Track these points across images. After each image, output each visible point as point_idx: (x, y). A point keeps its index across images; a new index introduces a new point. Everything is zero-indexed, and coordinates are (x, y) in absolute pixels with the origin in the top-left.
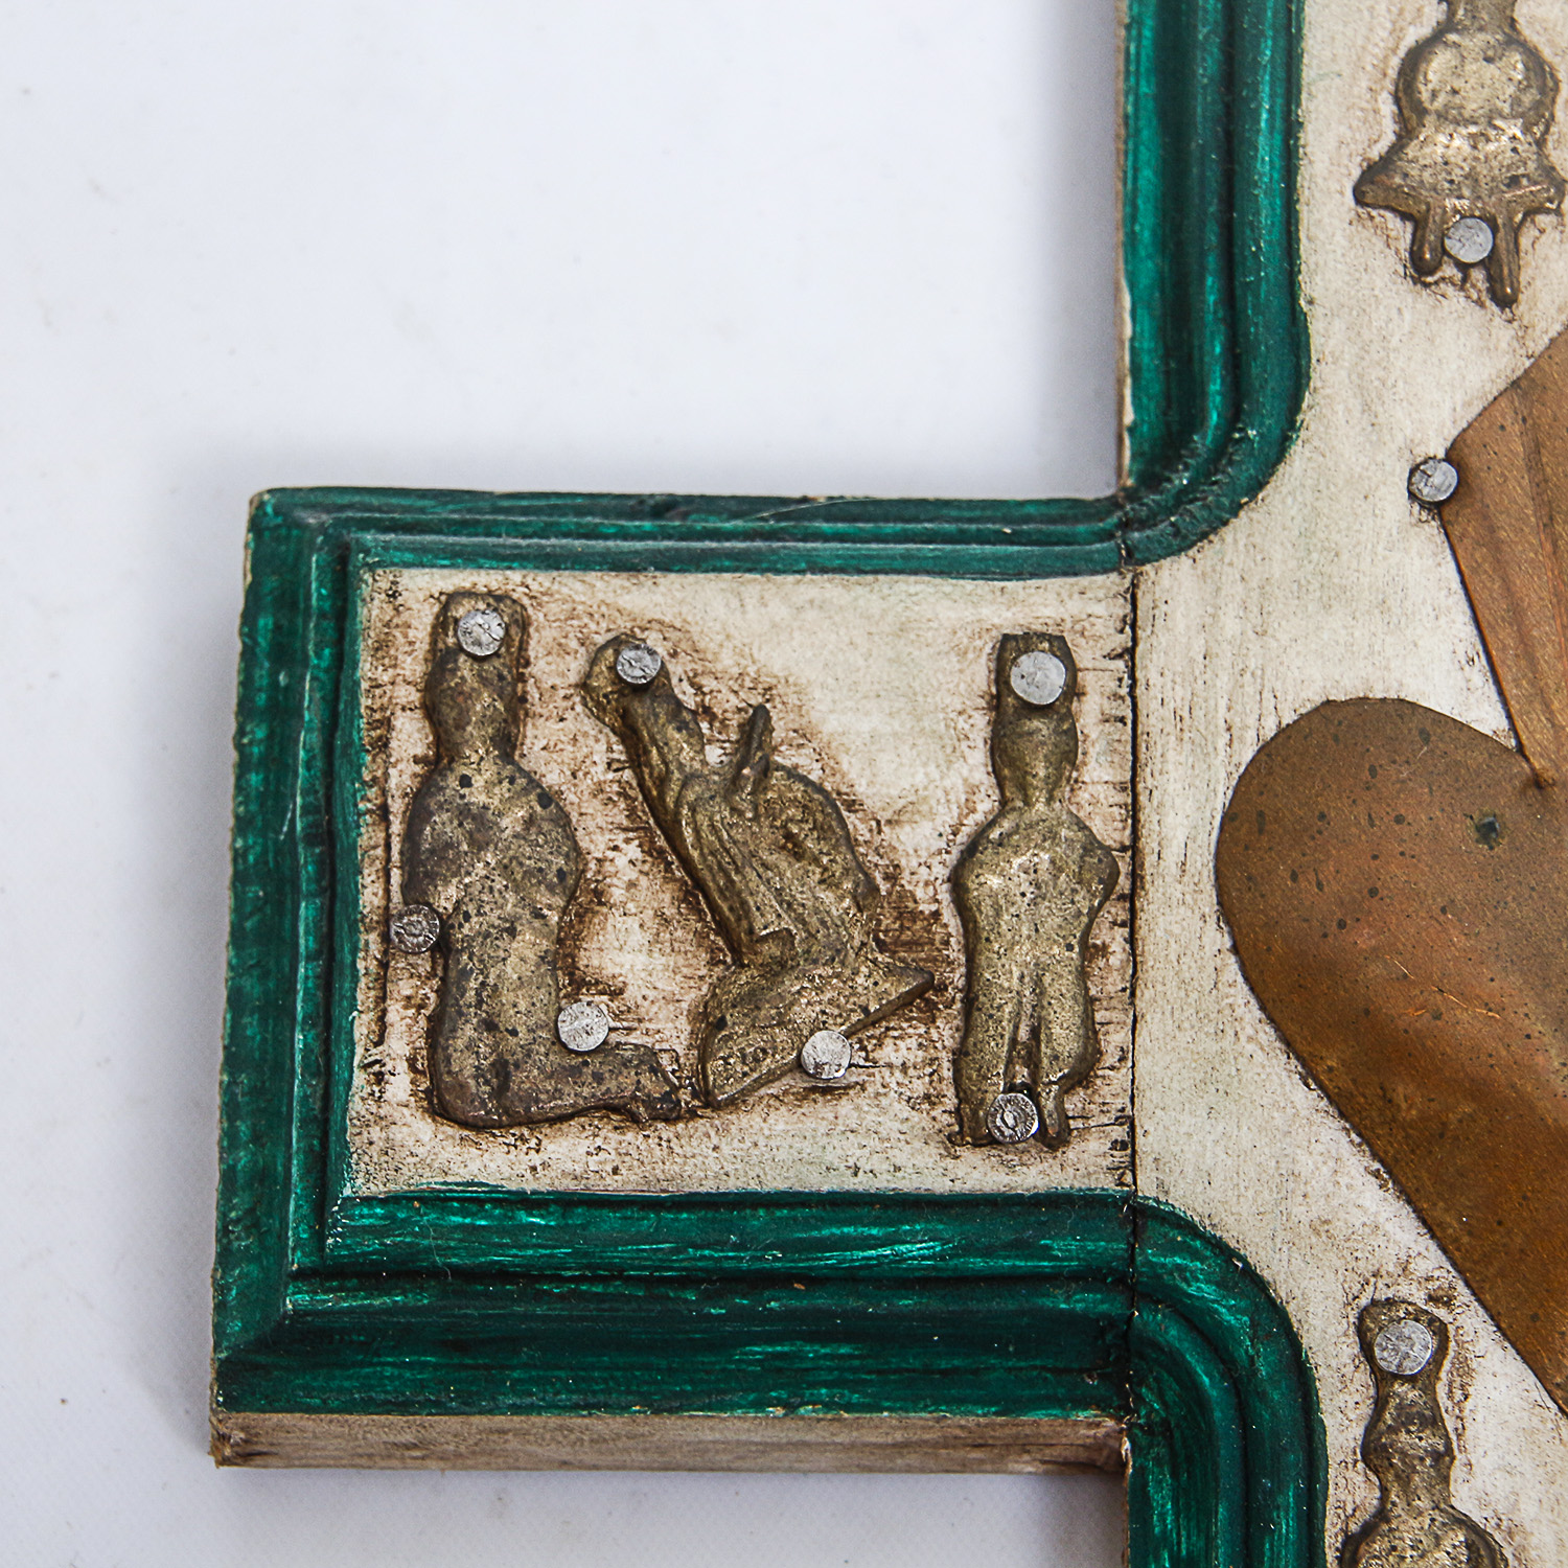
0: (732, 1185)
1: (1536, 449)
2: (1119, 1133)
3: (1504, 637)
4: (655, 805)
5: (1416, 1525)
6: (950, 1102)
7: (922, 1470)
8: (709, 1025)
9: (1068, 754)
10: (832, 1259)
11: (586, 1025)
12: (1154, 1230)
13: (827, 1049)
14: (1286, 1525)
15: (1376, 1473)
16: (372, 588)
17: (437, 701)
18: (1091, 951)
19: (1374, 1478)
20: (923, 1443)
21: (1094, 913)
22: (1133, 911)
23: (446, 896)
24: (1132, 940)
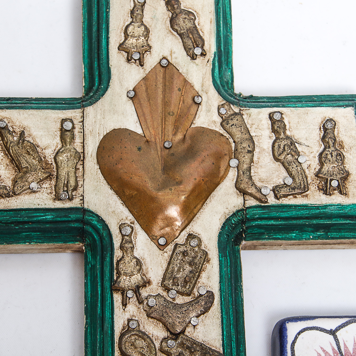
0: (19, 207)
1: (147, 89)
2: (81, 198)
3: (142, 118)
4: (6, 147)
5: (128, 258)
6: (54, 193)
7: (52, 253)
8: (15, 182)
9: (73, 138)
10: (35, 219)
12: (87, 213)
13: (34, 185)
14: (108, 259)
15: (122, 250)
18: (76, 169)
19: (122, 251)
20: (52, 248)
21: (77, 163)
22: (83, 163)
24: (83, 167)
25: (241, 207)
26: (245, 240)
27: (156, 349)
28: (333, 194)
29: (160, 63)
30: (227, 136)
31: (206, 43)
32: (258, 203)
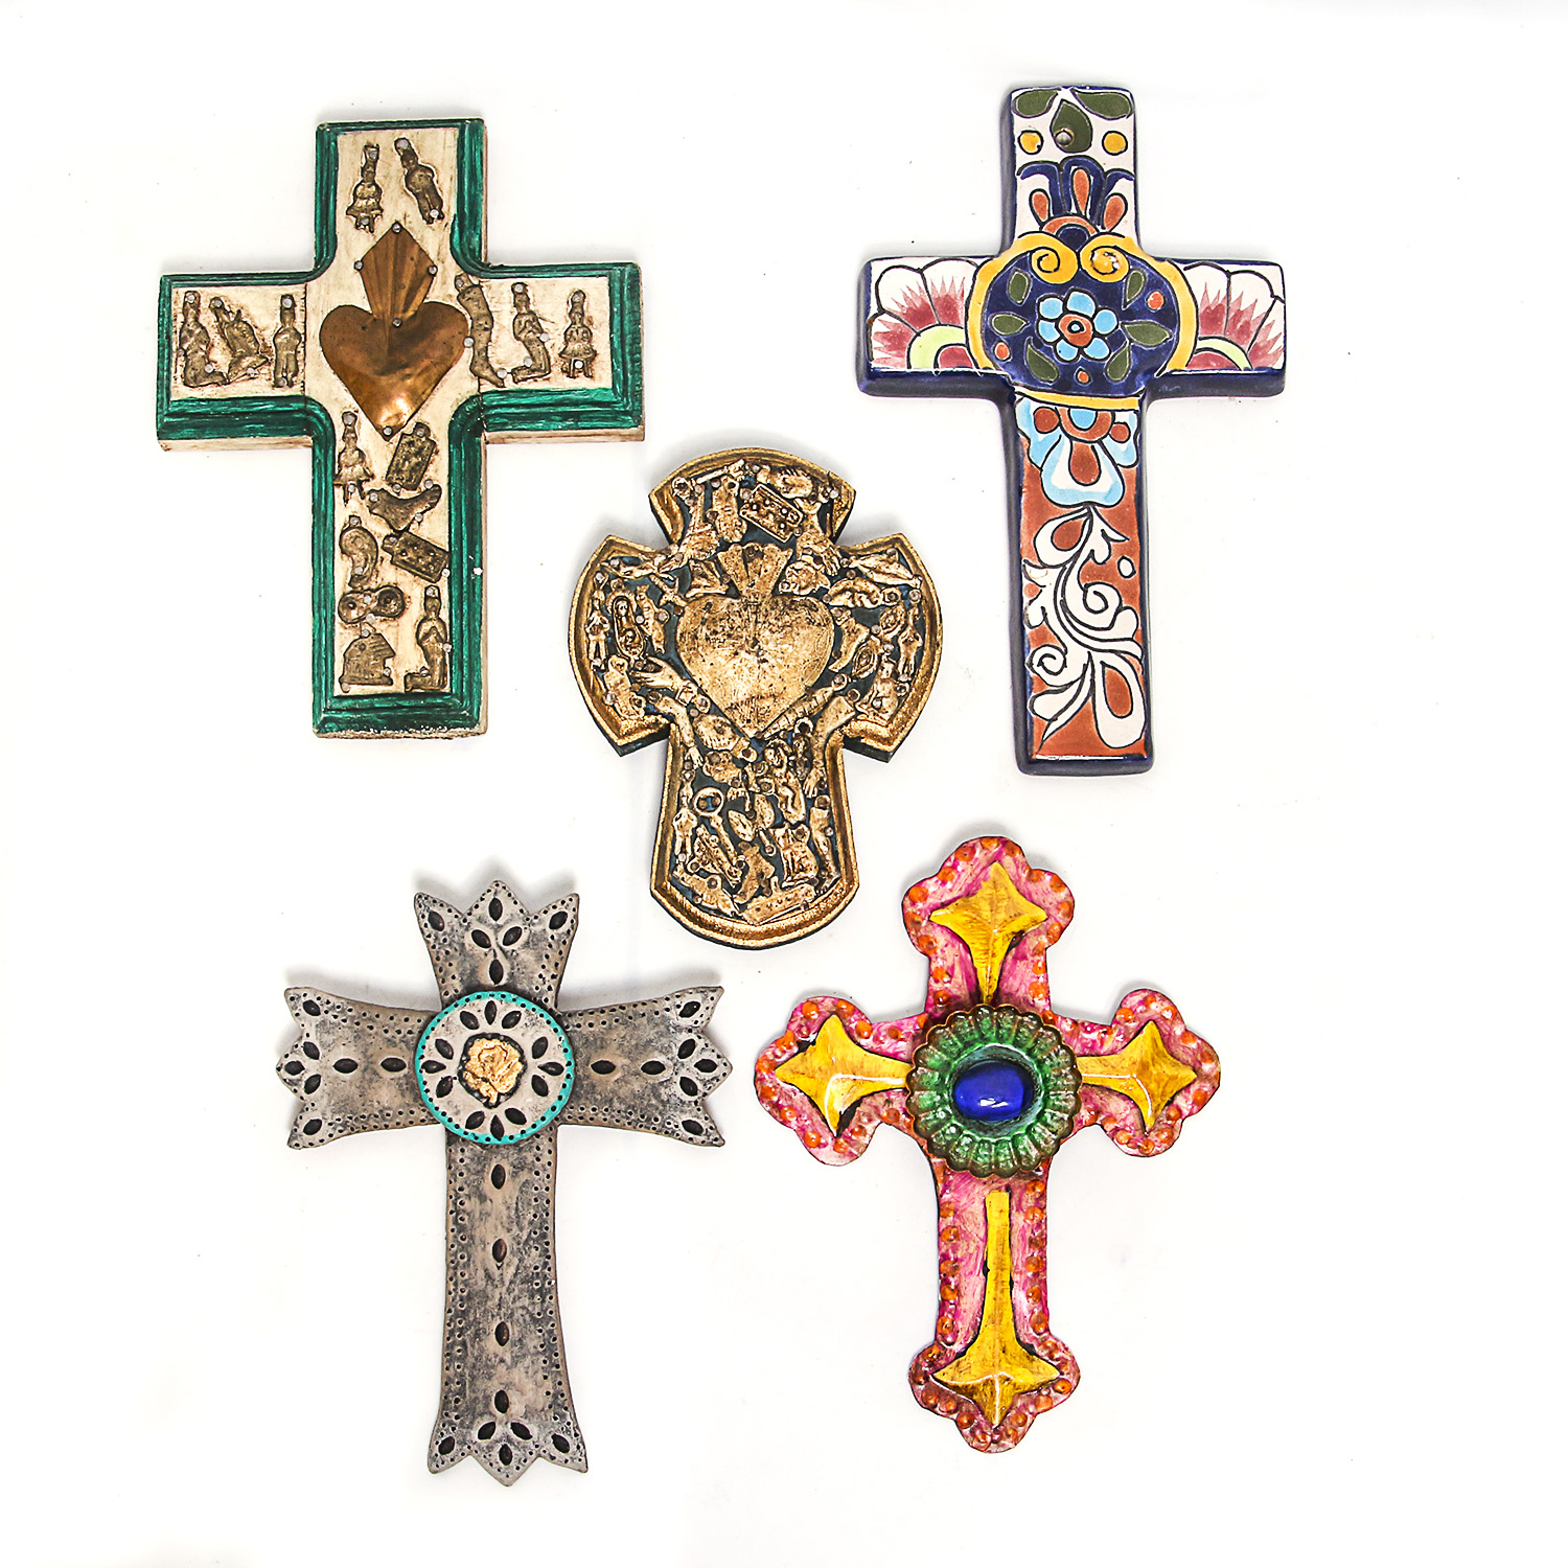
0: (237, 396)
1: (376, 259)
3: (371, 293)
4: (222, 328)
8: (231, 367)
9: (294, 317)
10: (255, 409)
11: (209, 369)
12: (309, 402)
14: (331, 452)
16: (174, 291)
17: (185, 312)
18: (297, 352)
20: (280, 443)
21: (297, 345)
23: (185, 347)
25: (475, 392)
26: (487, 431)
27: (377, 547)
29: (392, 228)
30: (464, 311)
31: (444, 204)
32: (494, 388)
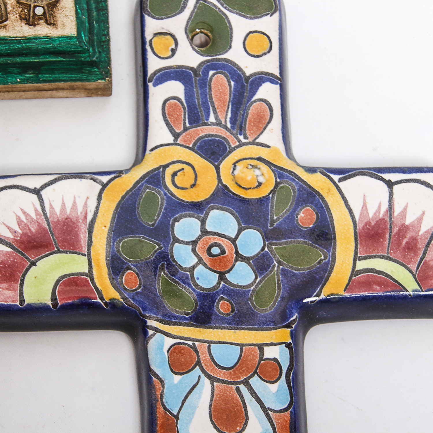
28: (38, 24)
